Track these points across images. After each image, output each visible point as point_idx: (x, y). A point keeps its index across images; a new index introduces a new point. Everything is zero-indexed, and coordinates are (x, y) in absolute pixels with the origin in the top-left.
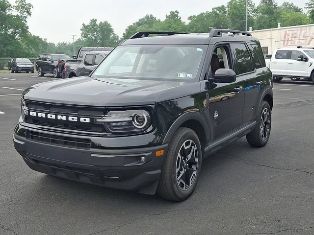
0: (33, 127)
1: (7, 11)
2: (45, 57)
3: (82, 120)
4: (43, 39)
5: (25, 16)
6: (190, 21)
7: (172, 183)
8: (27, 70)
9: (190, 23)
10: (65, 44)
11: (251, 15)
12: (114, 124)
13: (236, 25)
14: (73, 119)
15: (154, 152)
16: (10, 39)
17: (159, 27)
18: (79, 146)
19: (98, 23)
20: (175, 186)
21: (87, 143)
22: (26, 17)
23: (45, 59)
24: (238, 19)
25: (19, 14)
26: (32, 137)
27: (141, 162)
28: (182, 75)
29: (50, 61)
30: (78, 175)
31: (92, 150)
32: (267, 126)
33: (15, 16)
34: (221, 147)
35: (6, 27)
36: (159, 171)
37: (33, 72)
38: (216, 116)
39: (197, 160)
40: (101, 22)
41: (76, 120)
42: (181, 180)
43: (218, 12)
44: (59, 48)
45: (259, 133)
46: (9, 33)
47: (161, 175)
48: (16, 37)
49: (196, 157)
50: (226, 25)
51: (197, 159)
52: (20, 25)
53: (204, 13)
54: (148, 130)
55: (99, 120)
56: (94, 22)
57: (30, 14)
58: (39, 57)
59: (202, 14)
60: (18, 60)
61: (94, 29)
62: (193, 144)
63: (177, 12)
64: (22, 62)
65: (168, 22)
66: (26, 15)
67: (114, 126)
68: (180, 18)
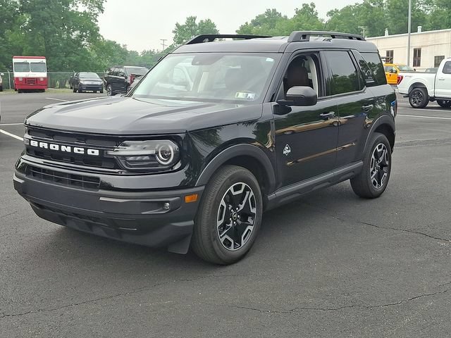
0: (38, 162)
1: (71, 5)
2: (117, 70)
3: (89, 152)
4: (121, 46)
5: (95, 12)
6: (329, 18)
7: (210, 239)
8: (94, 89)
9: (329, 21)
10: (151, 53)
11: (421, 8)
12: (131, 159)
13: (399, 24)
14: (79, 151)
15: (183, 197)
16: (74, 46)
17: (284, 27)
18: (88, 186)
19: (197, 22)
20: (215, 243)
21: (95, 183)
22: (96, 14)
23: (117, 74)
24: (403, 15)
25: (87, 11)
26: (34, 175)
27: (164, 210)
28: (241, 95)
29: (123, 76)
30: (90, 226)
31: (101, 191)
32: (385, 169)
33: (81, 13)
34: (298, 195)
35: (69, 28)
36: (191, 223)
37: (102, 92)
38: (287, 151)
39: (254, 211)
40: (202, 21)
41: (83, 153)
42: (226, 236)
43: (372, 4)
44: (144, 58)
45: (367, 178)
46: (73, 37)
47: (195, 228)
48: (83, 43)
49: (253, 207)
50: (383, 24)
51: (255, 209)
52: (88, 26)
53: (351, 6)
54: (176, 168)
55: (111, 153)
56: (191, 20)
57: (102, 11)
58: (109, 70)
59: (348, 8)
60: (82, 74)
61: (192, 30)
62: (246, 189)
63: (313, 5)
64: (87, 78)
65: (298, 20)
66: (96, 10)
67: (130, 161)
68: (317, 13)
